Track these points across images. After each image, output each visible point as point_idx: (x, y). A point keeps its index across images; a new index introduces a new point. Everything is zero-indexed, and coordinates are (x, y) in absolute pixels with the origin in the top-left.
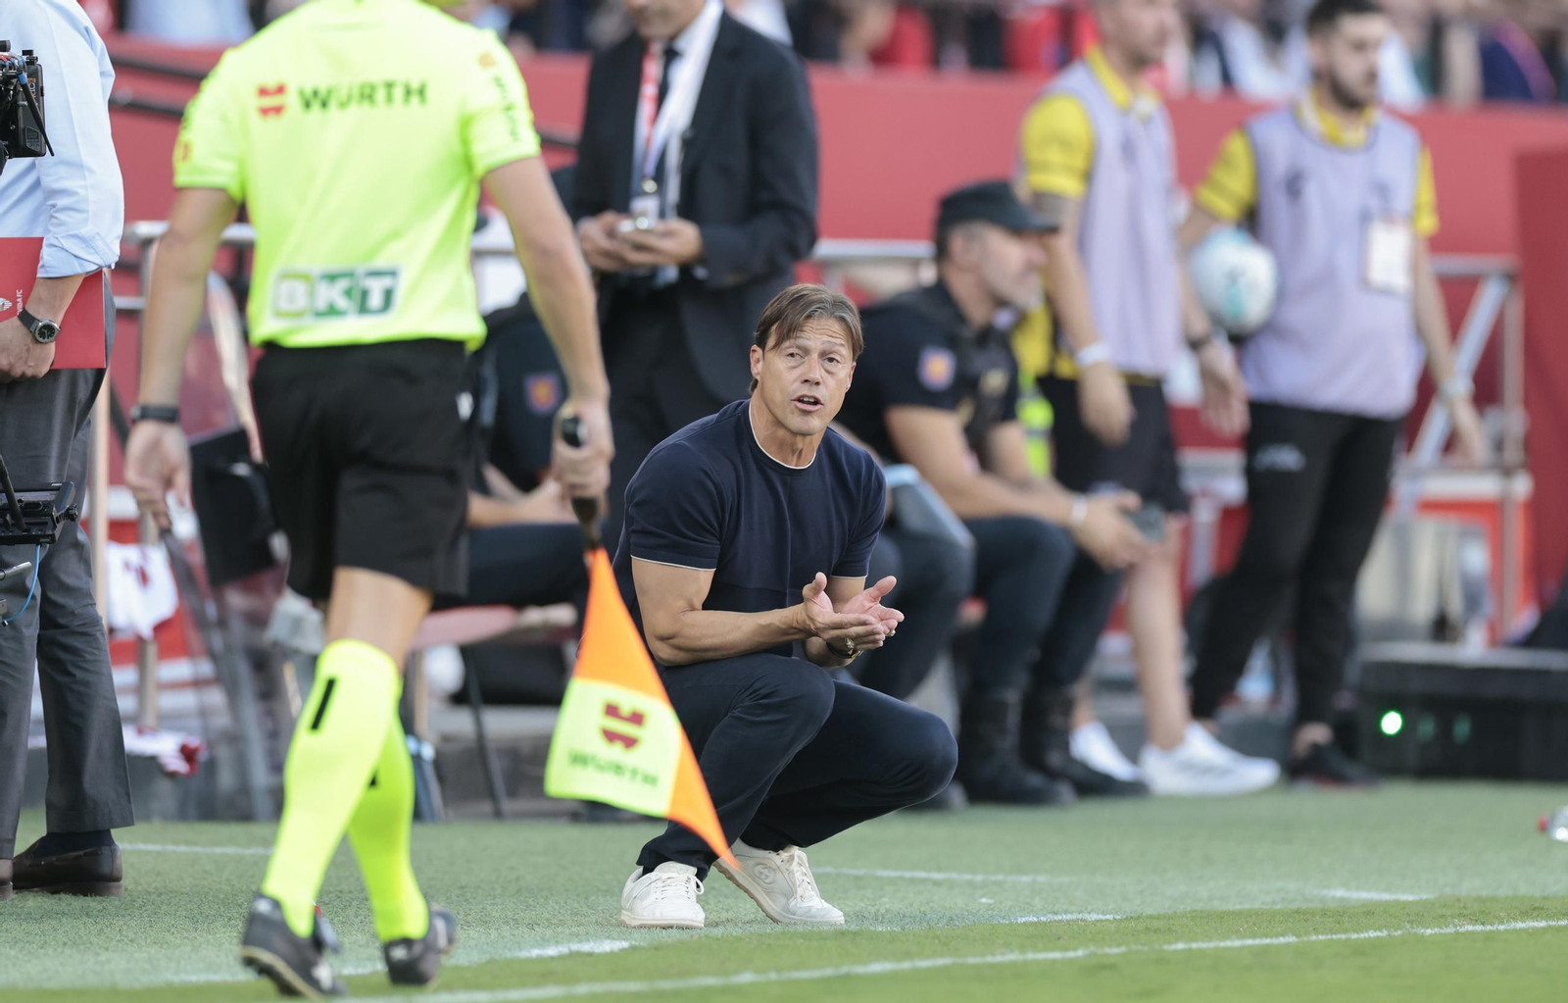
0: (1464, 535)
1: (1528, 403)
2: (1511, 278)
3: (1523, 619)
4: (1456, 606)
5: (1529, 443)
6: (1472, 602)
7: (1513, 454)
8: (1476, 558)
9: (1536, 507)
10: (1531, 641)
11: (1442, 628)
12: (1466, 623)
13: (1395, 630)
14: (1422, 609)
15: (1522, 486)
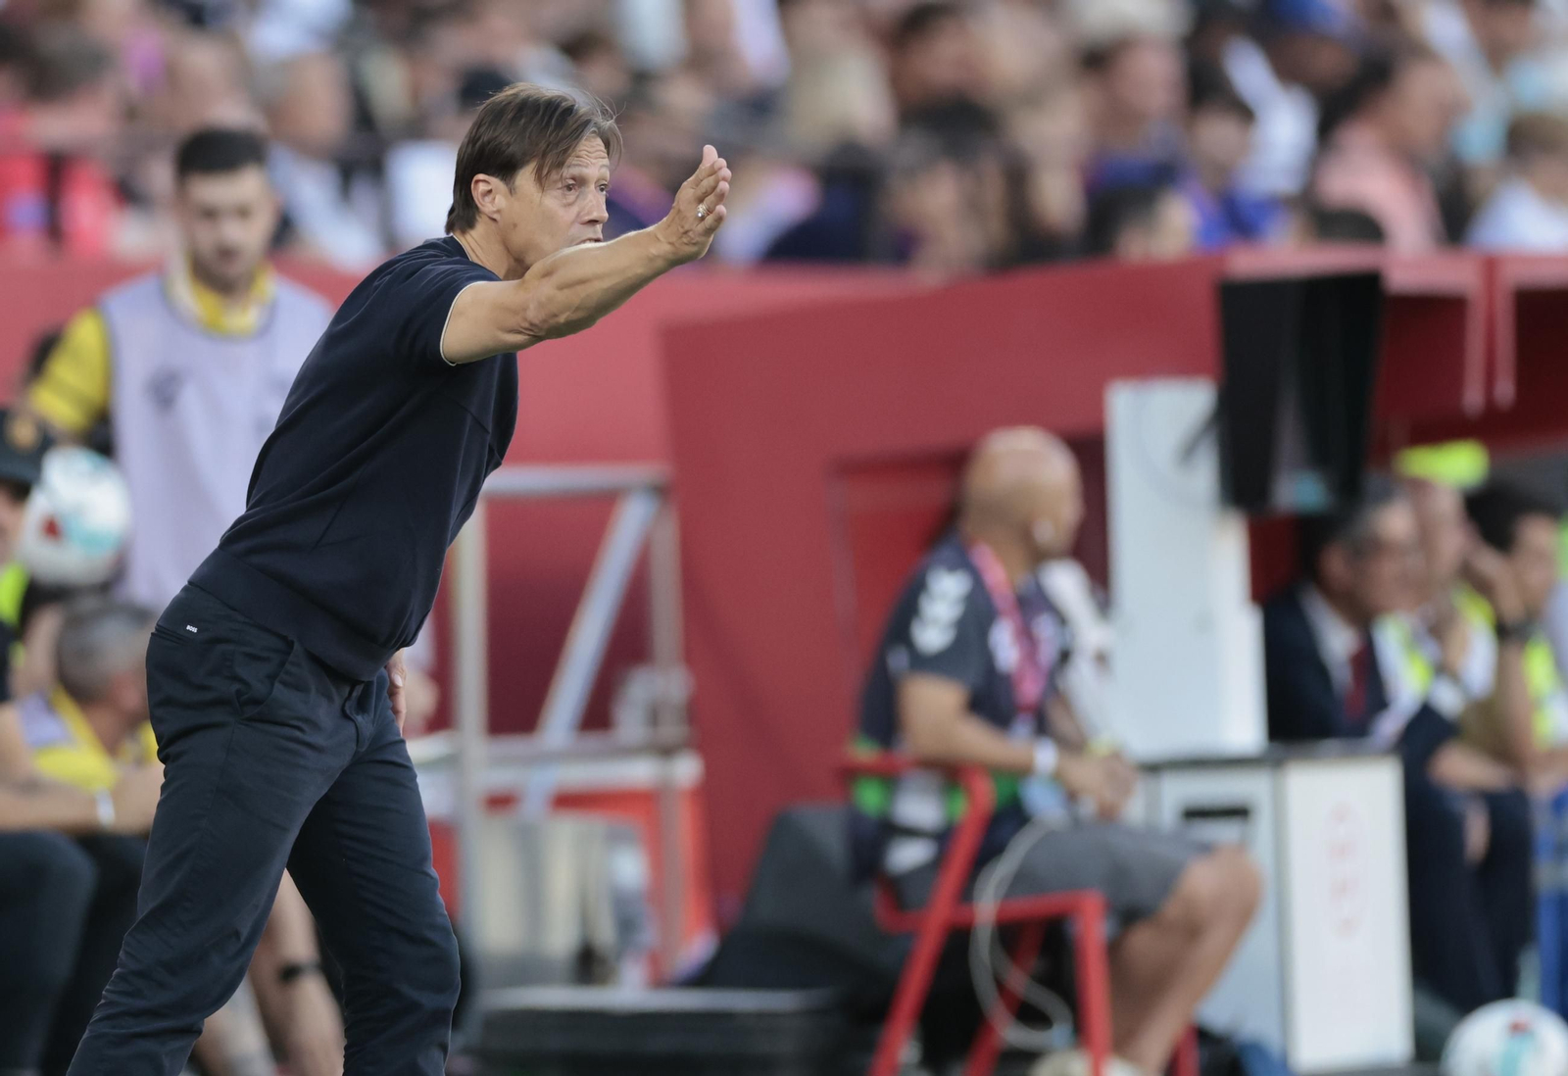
0: (614, 839)
1: (690, 657)
2: (661, 492)
3: (697, 947)
4: (605, 934)
5: (694, 712)
6: (627, 926)
7: (673, 730)
8: (630, 868)
9: (708, 795)
10: (705, 977)
11: (588, 965)
12: (620, 955)
13: (526, 969)
14: (560, 939)
15: (687, 770)
